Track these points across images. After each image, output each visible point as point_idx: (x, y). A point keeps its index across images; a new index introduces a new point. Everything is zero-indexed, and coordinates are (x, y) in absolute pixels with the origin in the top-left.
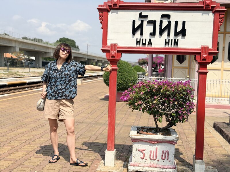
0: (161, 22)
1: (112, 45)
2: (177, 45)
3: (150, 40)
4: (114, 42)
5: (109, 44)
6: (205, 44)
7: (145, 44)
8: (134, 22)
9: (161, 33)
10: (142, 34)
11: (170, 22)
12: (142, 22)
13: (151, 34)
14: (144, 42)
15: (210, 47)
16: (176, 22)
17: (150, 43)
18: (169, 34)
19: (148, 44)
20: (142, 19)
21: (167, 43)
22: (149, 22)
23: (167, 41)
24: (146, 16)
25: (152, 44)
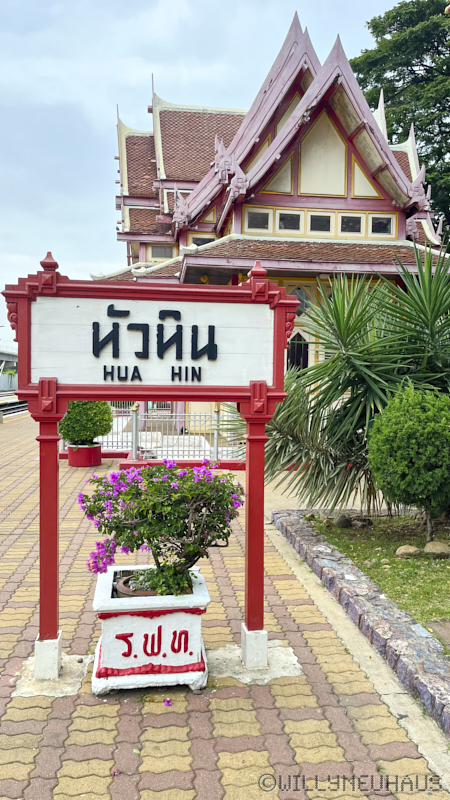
0: (161, 328)
1: (42, 382)
2: (199, 379)
3: (136, 369)
4: (49, 374)
5: (35, 380)
6: (257, 378)
7: (125, 379)
8: (96, 326)
9: (161, 355)
10: (116, 354)
11: (180, 328)
12: (116, 326)
13: (138, 355)
14: (123, 375)
15: (270, 383)
16: (195, 329)
17: (137, 375)
18: (179, 356)
19: (132, 380)
20: (116, 320)
21: (175, 375)
22: (132, 327)
23: (177, 371)
24: (125, 314)
25: (140, 379)
